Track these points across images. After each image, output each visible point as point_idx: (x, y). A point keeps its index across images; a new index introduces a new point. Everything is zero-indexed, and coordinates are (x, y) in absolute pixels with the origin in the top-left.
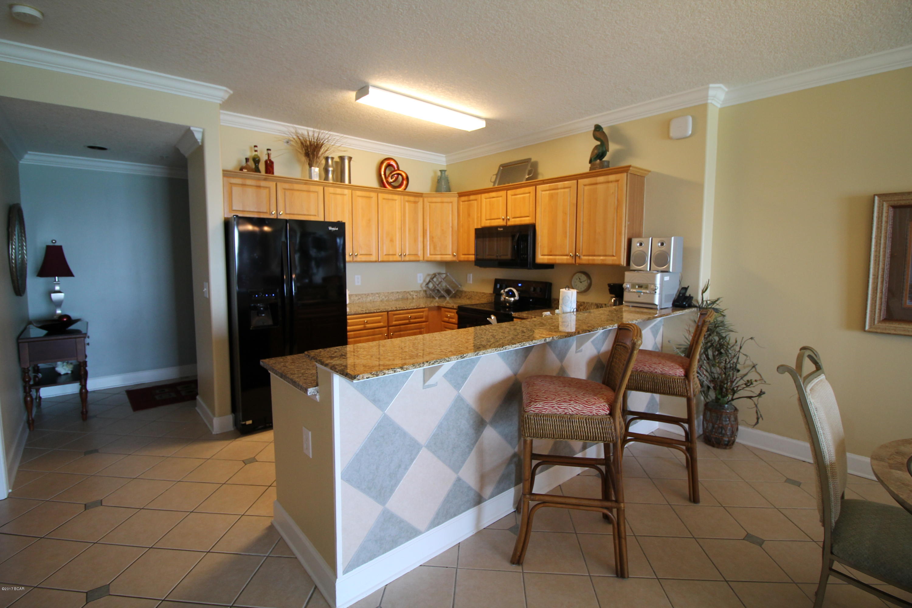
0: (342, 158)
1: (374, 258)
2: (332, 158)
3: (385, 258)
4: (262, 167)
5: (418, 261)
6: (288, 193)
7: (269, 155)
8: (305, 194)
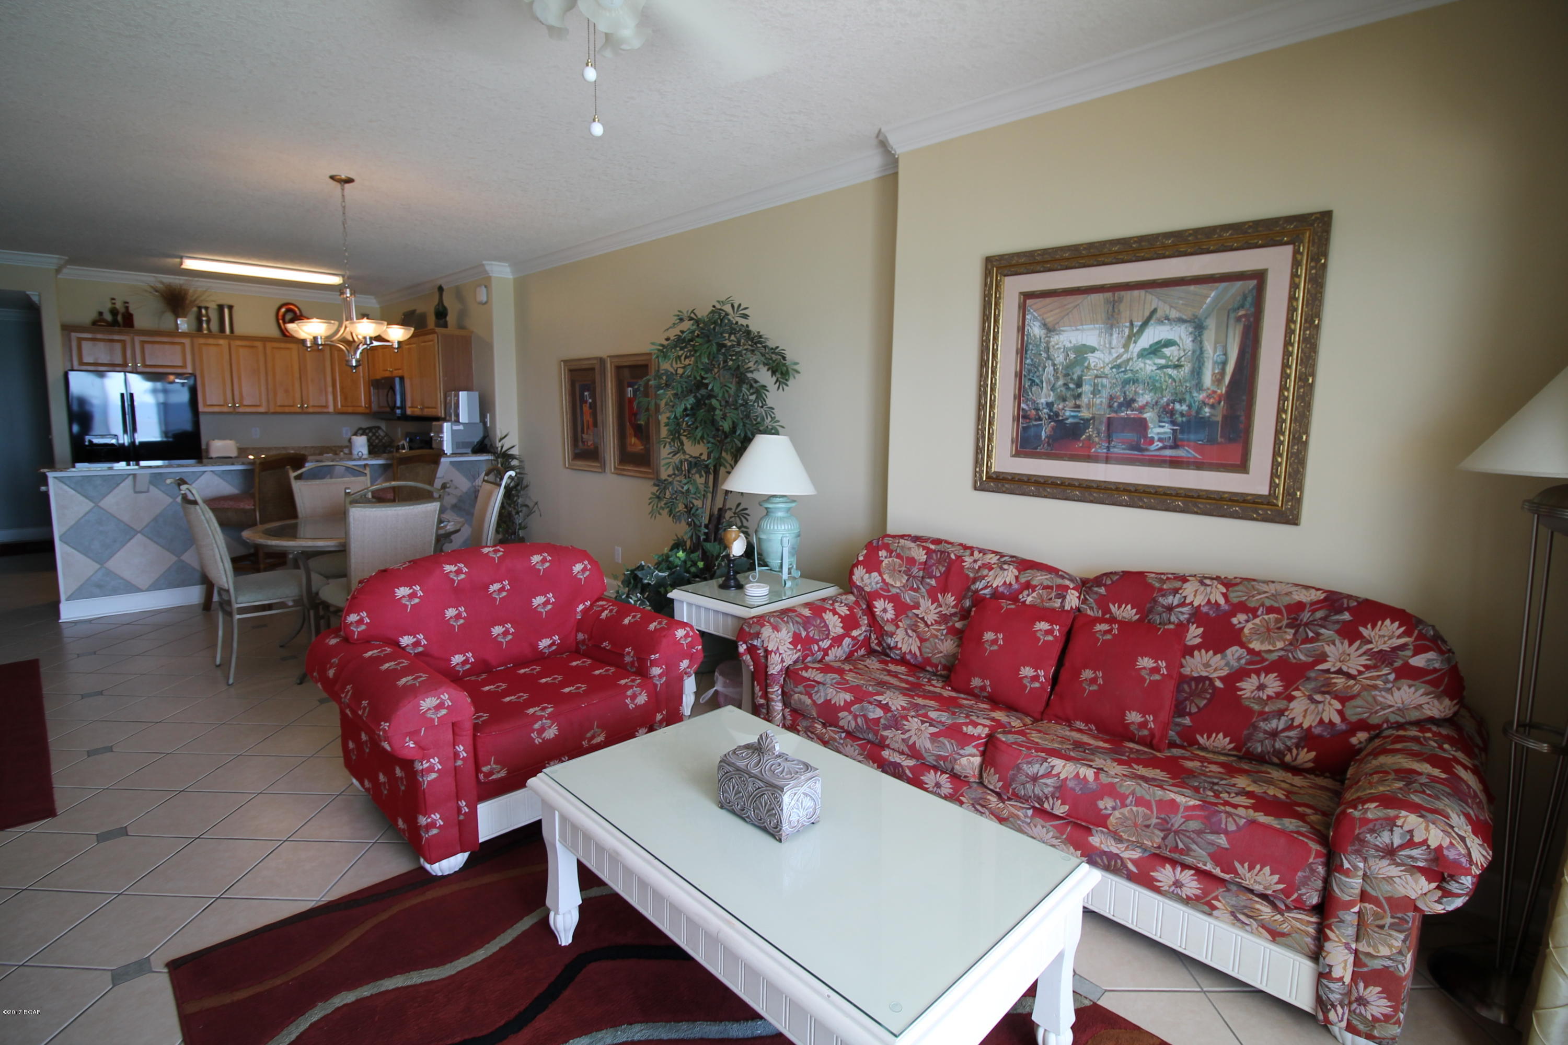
0: (221, 308)
1: (262, 410)
2: (207, 308)
3: (279, 410)
4: (120, 318)
5: (328, 413)
6: (147, 347)
7: (127, 308)
8: (167, 347)
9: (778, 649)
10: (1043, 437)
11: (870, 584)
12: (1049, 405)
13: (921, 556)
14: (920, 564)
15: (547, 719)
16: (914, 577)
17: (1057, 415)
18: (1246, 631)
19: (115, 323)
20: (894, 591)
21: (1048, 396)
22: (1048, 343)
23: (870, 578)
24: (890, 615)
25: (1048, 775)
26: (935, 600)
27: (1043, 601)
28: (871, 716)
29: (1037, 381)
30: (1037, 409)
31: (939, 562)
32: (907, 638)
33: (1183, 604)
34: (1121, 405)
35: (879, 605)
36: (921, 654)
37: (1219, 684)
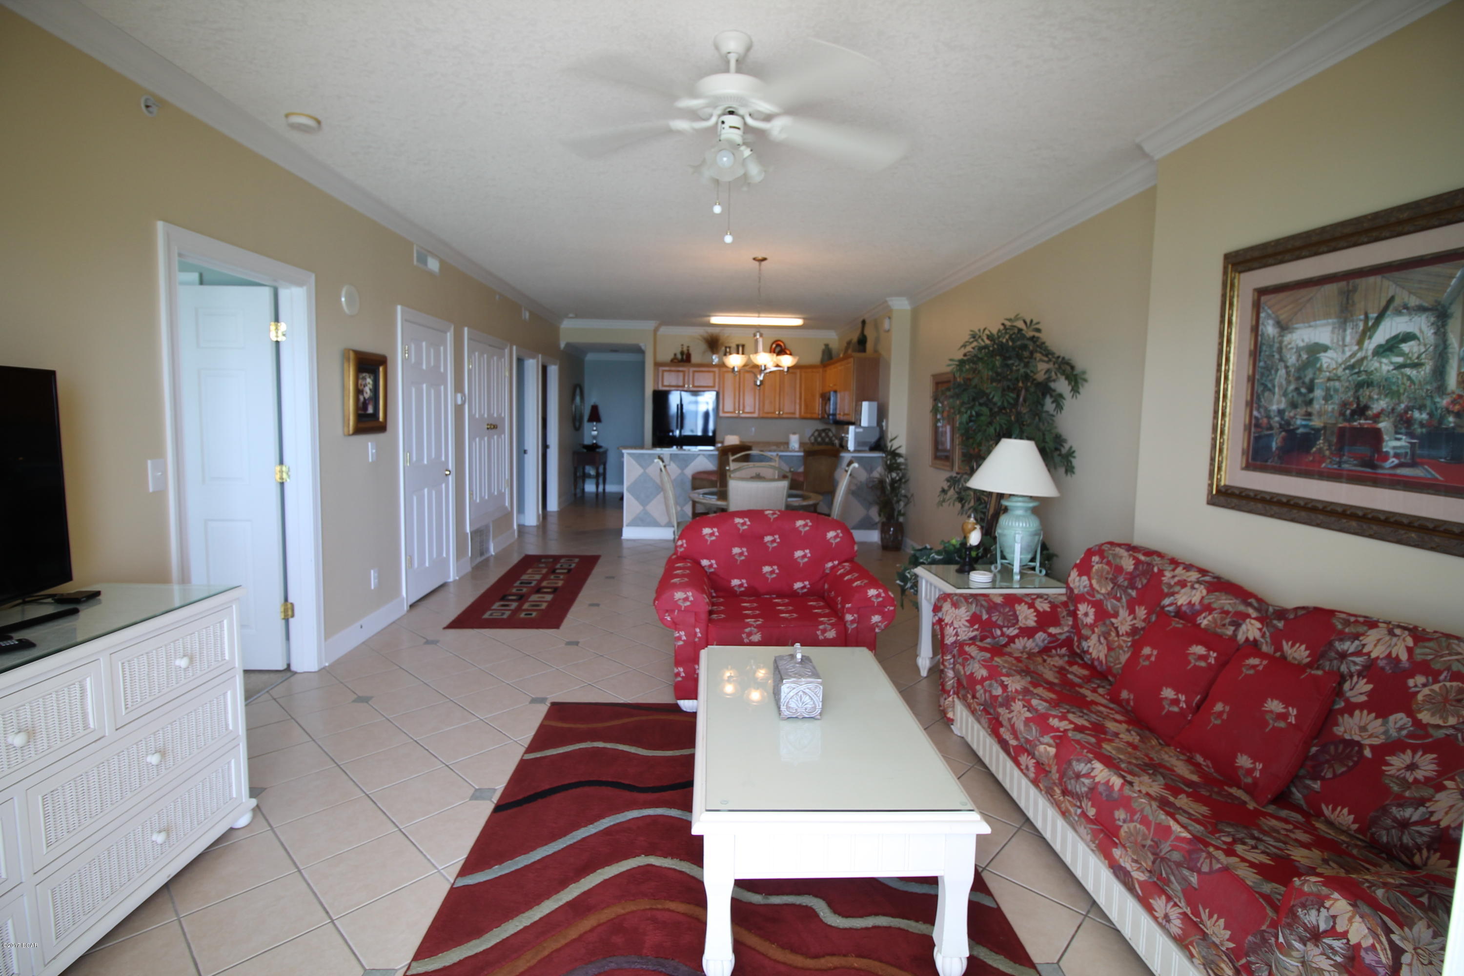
0: (738, 346)
1: (756, 415)
2: (730, 347)
3: (765, 415)
5: (795, 418)
6: (696, 374)
7: (688, 350)
8: (706, 373)
9: (952, 623)
10: (1274, 449)
11: (1079, 586)
12: (1281, 412)
13: (1128, 564)
14: (1127, 573)
15: (755, 627)
16: (1119, 586)
17: (1288, 423)
18: (1420, 697)
19: (682, 361)
20: (1098, 597)
21: (1279, 402)
22: (1281, 342)
23: (1080, 580)
24: (1090, 620)
25: (1087, 775)
26: (1132, 611)
27: (1216, 626)
28: (995, 693)
29: (1270, 385)
30: (1269, 417)
31: (1144, 574)
32: (1098, 644)
33: (1358, 653)
34: (1353, 413)
35: (1083, 608)
36: (1106, 663)
37: (1368, 753)
